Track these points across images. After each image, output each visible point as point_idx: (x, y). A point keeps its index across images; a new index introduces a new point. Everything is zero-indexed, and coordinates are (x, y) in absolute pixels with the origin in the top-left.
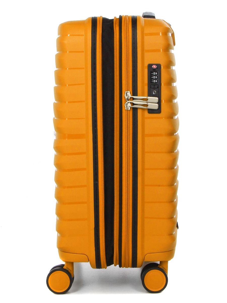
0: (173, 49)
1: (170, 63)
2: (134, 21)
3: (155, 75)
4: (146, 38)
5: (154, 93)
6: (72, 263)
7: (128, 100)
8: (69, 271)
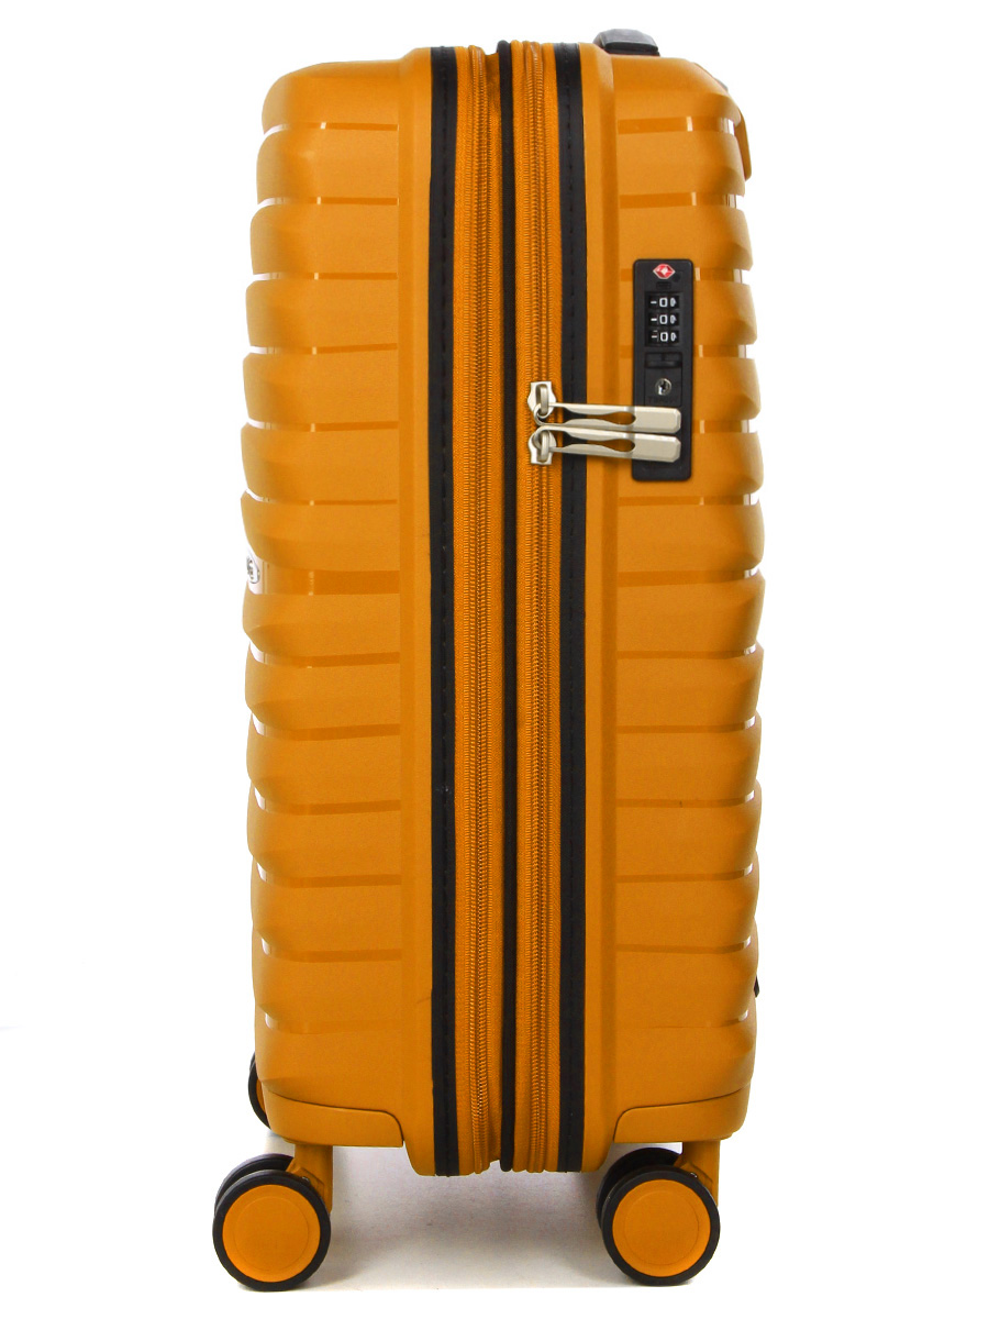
0: (742, 194)
1: (732, 255)
2: (568, 63)
3: (669, 310)
4: (624, 142)
5: (663, 387)
6: (326, 1152)
7: (544, 421)
8: (314, 1183)
